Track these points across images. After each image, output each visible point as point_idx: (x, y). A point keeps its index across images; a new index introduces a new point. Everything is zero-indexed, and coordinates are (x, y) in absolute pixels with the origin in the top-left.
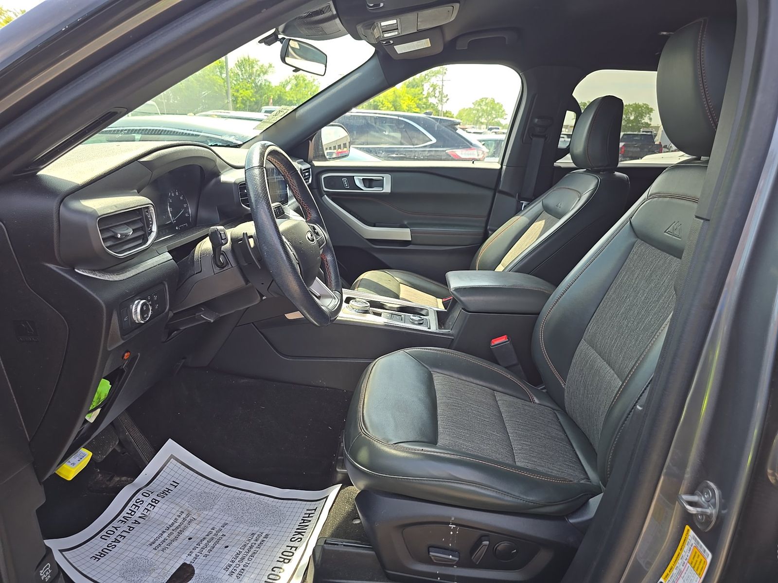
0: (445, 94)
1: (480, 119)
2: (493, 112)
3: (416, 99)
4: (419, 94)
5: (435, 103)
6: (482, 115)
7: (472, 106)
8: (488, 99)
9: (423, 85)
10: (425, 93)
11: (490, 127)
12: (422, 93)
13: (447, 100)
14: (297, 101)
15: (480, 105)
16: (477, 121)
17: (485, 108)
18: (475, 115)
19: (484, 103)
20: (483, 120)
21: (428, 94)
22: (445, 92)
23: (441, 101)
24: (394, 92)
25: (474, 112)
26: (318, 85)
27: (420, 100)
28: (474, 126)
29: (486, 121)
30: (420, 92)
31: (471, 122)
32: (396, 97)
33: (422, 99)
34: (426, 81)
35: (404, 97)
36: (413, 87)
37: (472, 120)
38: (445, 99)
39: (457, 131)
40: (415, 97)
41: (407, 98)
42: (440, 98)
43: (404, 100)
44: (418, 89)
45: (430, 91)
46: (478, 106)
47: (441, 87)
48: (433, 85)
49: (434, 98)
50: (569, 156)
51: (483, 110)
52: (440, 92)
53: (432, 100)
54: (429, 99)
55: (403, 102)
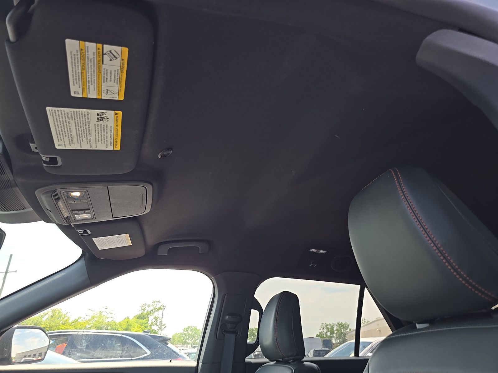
0: (164, 324)
1: (187, 340)
2: (196, 336)
3: (143, 327)
4: (145, 323)
5: (156, 330)
6: (189, 338)
7: (182, 332)
8: (193, 327)
9: (148, 317)
10: (150, 323)
11: (194, 346)
12: (147, 322)
13: (165, 327)
14: (49, 328)
15: (187, 330)
16: (185, 342)
17: (190, 332)
18: (184, 338)
19: (190, 329)
20: (189, 341)
21: (152, 323)
22: (164, 322)
23: (161, 328)
24: (128, 322)
25: (183, 336)
26: (70, 316)
27: (146, 327)
28: (183, 345)
29: (191, 342)
30: (146, 322)
31: (181, 342)
32: (129, 325)
33: (147, 327)
34: (151, 315)
35: (134, 325)
36: (141, 318)
37: (182, 341)
38: (163, 327)
39: (168, 345)
40: (142, 326)
41: (136, 326)
42: (160, 326)
43: (134, 328)
44: (145, 320)
45: (153, 321)
46: (186, 331)
47: (161, 318)
48: (155, 317)
49: (156, 326)
50: (259, 349)
51: (189, 335)
52: (160, 322)
53: (155, 328)
54: (152, 327)
55: (133, 329)
